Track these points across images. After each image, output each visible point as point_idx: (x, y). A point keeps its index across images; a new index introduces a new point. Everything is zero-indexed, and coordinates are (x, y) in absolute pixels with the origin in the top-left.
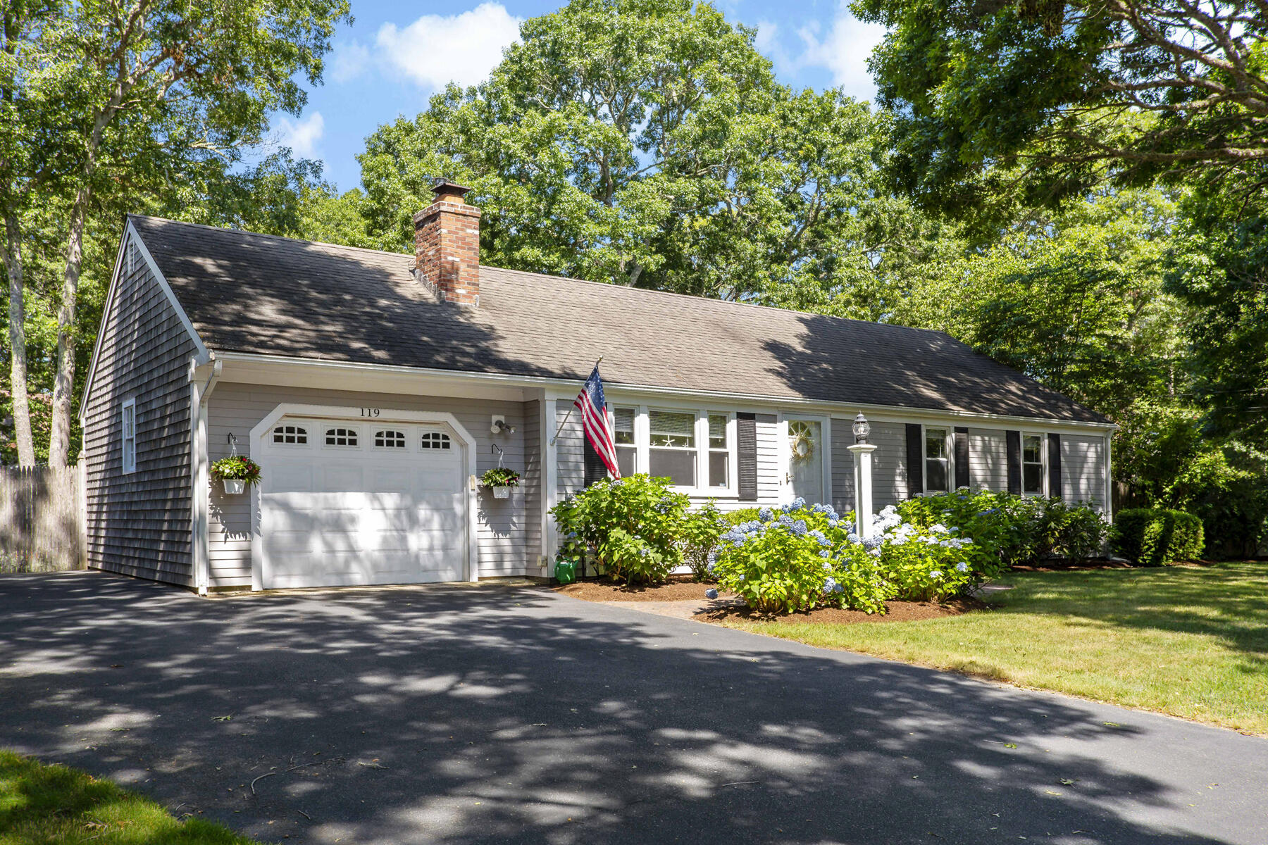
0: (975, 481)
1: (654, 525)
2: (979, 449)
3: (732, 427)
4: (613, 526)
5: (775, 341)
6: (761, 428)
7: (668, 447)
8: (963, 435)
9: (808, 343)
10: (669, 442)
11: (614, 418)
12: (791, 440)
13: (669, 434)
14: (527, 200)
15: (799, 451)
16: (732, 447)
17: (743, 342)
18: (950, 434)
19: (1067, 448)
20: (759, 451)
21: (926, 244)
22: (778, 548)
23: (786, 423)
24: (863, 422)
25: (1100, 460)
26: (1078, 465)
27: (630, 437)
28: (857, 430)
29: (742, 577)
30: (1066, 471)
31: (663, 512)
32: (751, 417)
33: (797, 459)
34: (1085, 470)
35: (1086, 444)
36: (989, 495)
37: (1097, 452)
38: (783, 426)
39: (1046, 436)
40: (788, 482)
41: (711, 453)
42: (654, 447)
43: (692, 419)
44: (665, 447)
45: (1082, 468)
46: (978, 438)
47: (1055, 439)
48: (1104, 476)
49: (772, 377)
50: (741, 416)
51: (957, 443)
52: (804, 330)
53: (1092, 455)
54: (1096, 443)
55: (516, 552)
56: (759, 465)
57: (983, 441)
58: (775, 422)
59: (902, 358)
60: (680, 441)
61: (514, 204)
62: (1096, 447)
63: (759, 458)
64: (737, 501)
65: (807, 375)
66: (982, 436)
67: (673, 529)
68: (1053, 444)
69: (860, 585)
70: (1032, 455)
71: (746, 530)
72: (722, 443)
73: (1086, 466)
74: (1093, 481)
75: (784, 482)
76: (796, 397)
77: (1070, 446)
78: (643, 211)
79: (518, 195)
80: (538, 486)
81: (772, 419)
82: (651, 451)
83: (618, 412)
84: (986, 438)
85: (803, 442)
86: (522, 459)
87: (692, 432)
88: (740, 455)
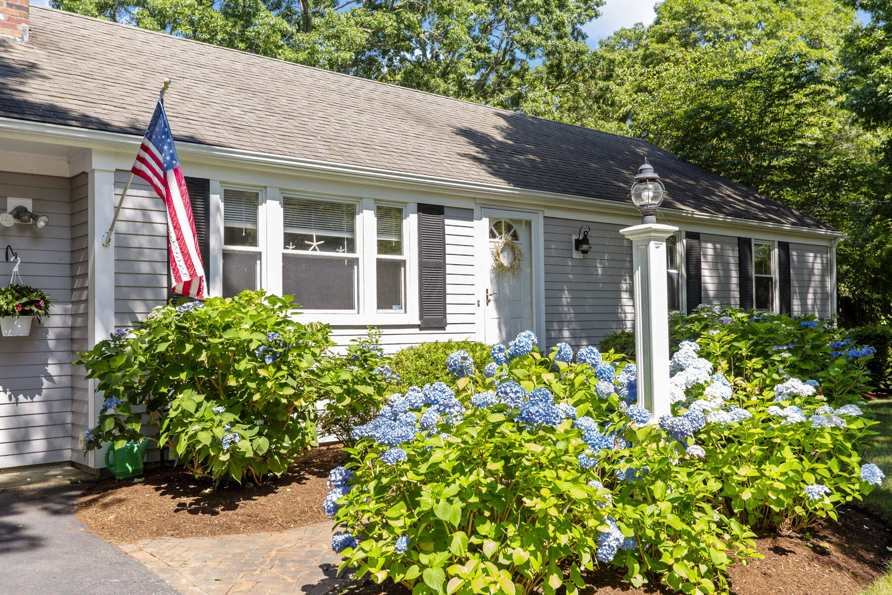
0: (708, 297)
1: (252, 385)
2: (710, 258)
3: (411, 224)
4: (179, 387)
5: (470, 129)
6: (452, 227)
7: (314, 252)
8: (695, 242)
9: (509, 134)
10: (315, 244)
11: (222, 205)
12: (492, 245)
13: (314, 233)
14: (221, 22)
15: (505, 260)
16: (410, 253)
17: (430, 125)
18: (681, 240)
19: (795, 258)
20: (449, 259)
21: (601, 84)
22: (492, 466)
23: (486, 222)
24: (653, 180)
25: (826, 270)
26: (806, 277)
27: (251, 238)
28: (639, 196)
29: (402, 543)
30: (794, 283)
31: (269, 361)
32: (438, 210)
33: (499, 271)
34: (813, 284)
35: (812, 255)
36: (739, 315)
37: (822, 263)
38: (483, 225)
39: (776, 244)
40: (488, 301)
41: (379, 261)
42: (291, 251)
43: (351, 212)
44: (309, 252)
45: (810, 281)
46: (710, 245)
47: (784, 248)
48: (829, 289)
49: (467, 162)
50: (423, 209)
51: (689, 251)
52: (503, 123)
53: (818, 266)
54: (821, 252)
55: (54, 423)
56: (449, 279)
57: (715, 249)
58: (471, 219)
59: (613, 158)
60: (332, 243)
61: (207, 25)
62: (822, 258)
63: (449, 269)
64: (417, 330)
65: (511, 163)
66: (714, 243)
67: (289, 391)
68: (782, 254)
69: (675, 536)
70: (763, 266)
71: (419, 403)
72: (397, 248)
73: (813, 279)
74: (819, 296)
75: (483, 302)
76: (500, 186)
77: (798, 256)
78: (339, 37)
79: (212, 17)
80: (85, 315)
81: (467, 215)
82: (286, 258)
83: (230, 196)
84: (718, 246)
85: (510, 247)
86: (66, 271)
87: (352, 230)
88: (422, 266)
